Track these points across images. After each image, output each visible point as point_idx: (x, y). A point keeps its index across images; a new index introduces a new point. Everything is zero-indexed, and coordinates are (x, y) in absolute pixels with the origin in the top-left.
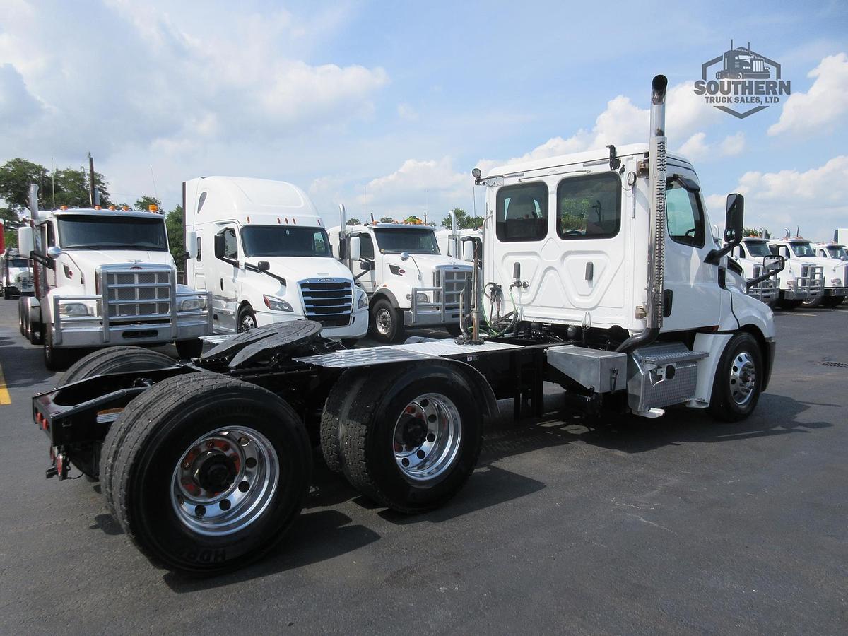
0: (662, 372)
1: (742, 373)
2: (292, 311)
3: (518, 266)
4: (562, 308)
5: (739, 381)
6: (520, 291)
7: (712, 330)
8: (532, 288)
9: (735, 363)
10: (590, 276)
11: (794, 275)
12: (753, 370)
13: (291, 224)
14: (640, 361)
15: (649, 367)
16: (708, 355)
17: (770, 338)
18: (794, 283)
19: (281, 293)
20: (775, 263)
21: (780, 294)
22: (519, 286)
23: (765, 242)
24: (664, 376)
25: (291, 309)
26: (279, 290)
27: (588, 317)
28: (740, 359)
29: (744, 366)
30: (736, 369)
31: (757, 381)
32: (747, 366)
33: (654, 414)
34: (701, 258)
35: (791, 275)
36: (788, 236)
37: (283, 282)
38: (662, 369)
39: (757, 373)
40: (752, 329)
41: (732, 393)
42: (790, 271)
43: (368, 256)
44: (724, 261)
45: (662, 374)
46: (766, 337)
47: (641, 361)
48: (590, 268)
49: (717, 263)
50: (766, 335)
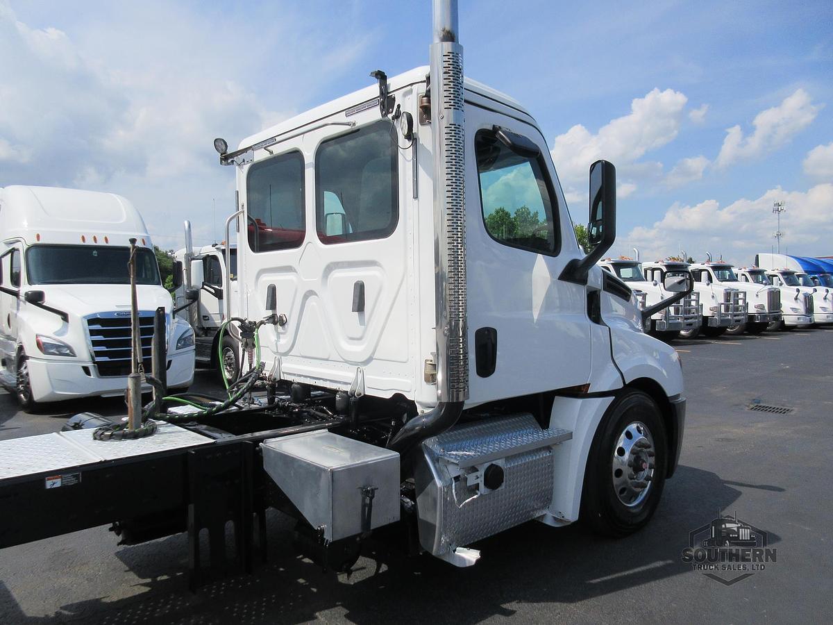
0: (477, 479)
1: (633, 456)
2: (74, 356)
3: (272, 291)
4: (327, 360)
5: (627, 471)
6: (276, 330)
7: (578, 392)
8: (291, 326)
9: (622, 442)
10: (359, 306)
11: (717, 301)
12: (652, 450)
13: (101, 243)
14: (436, 460)
15: (453, 472)
16: (570, 436)
17: (677, 396)
18: (717, 309)
19: (61, 333)
20: (680, 283)
21: (703, 321)
22: (275, 323)
23: (687, 266)
24: (482, 486)
25: (73, 354)
26: (59, 328)
27: (360, 376)
28: (629, 435)
29: (635, 445)
30: (621, 452)
31: (658, 467)
32: (640, 445)
33: (463, 559)
34: (552, 272)
35: (714, 301)
36: (709, 261)
37: (65, 317)
38: (478, 474)
39: (658, 455)
40: (647, 386)
41: (617, 490)
42: (713, 297)
43: (215, 284)
44: (595, 278)
45: (478, 481)
46: (669, 395)
47: (438, 460)
48: (360, 289)
49: (583, 281)
50: (669, 393)
